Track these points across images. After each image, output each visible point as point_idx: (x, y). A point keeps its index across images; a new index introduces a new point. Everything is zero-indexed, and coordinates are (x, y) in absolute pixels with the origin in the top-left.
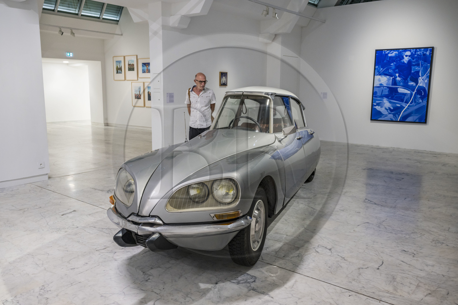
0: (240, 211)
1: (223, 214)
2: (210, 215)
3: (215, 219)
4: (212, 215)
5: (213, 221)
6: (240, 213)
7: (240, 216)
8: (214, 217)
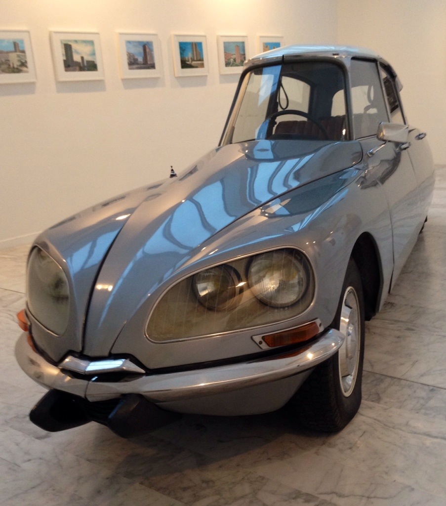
0: (318, 322)
1: (283, 334)
2: (252, 338)
3: (265, 347)
4: (258, 339)
5: (260, 350)
6: (318, 325)
7: (320, 332)
8: (261, 343)
